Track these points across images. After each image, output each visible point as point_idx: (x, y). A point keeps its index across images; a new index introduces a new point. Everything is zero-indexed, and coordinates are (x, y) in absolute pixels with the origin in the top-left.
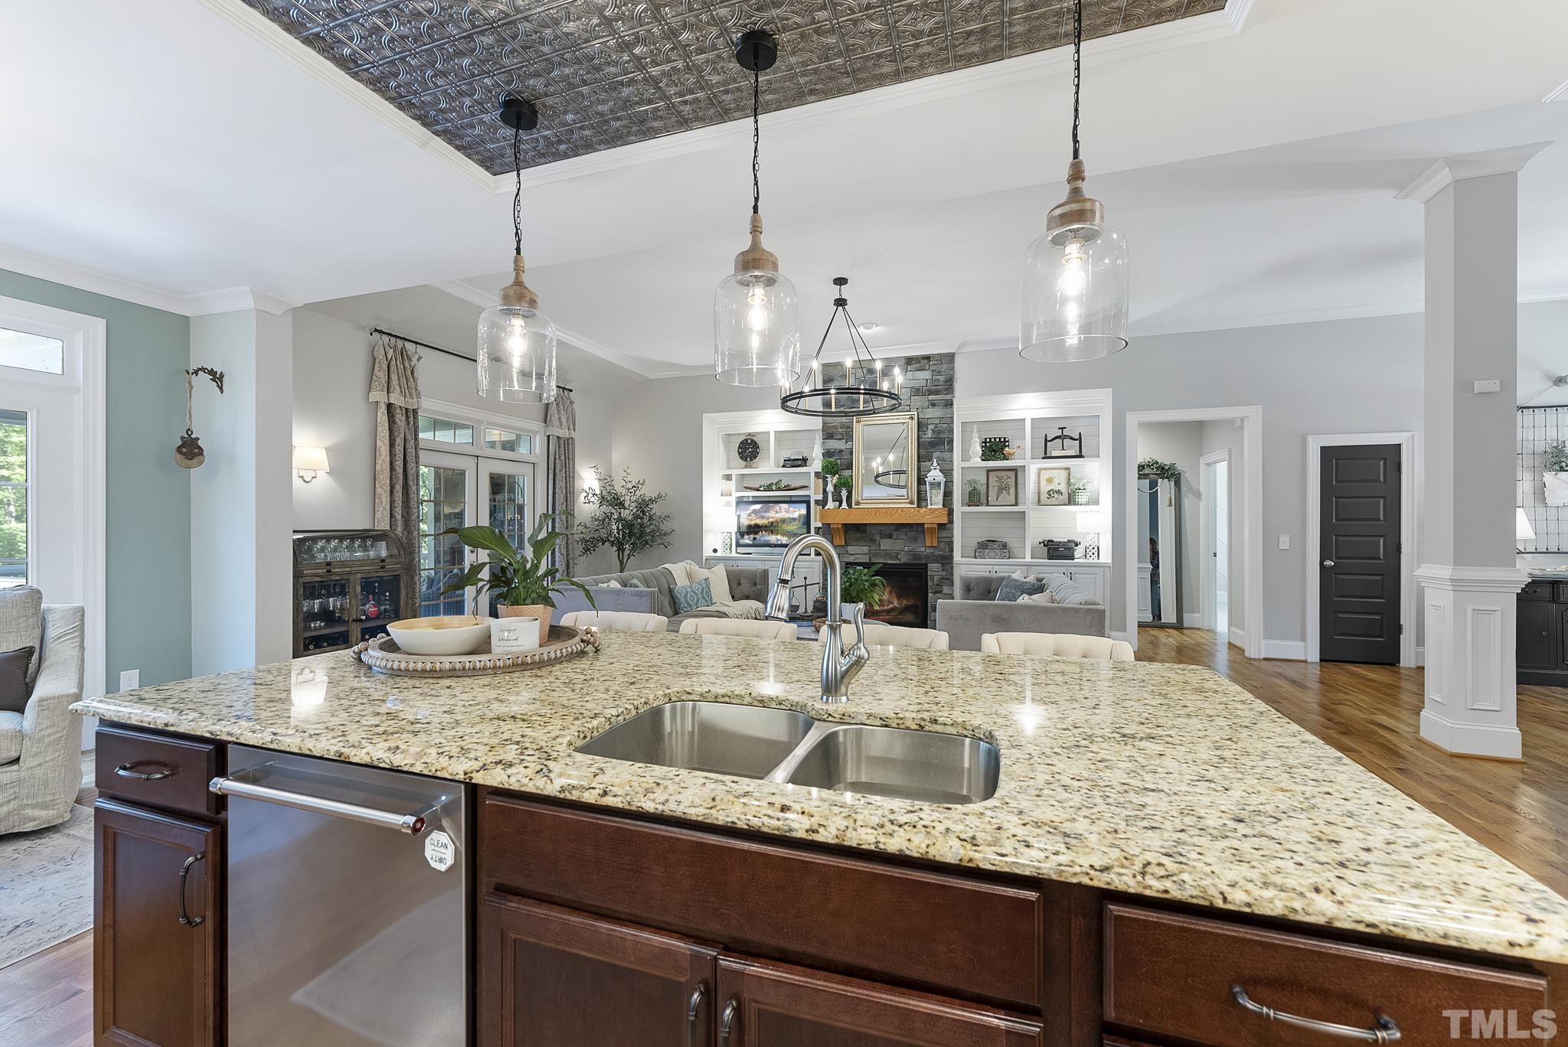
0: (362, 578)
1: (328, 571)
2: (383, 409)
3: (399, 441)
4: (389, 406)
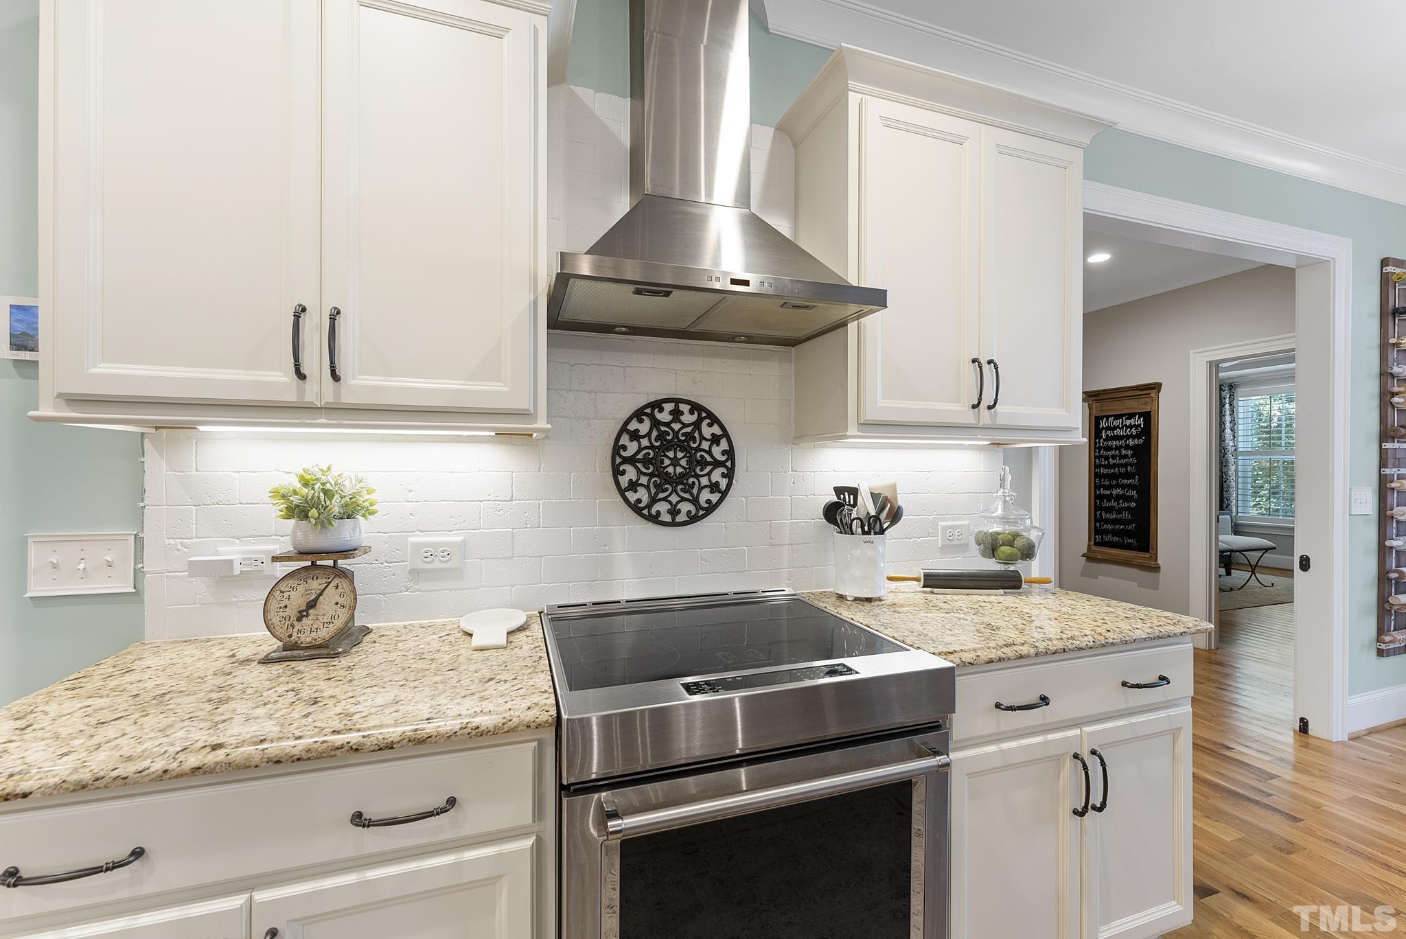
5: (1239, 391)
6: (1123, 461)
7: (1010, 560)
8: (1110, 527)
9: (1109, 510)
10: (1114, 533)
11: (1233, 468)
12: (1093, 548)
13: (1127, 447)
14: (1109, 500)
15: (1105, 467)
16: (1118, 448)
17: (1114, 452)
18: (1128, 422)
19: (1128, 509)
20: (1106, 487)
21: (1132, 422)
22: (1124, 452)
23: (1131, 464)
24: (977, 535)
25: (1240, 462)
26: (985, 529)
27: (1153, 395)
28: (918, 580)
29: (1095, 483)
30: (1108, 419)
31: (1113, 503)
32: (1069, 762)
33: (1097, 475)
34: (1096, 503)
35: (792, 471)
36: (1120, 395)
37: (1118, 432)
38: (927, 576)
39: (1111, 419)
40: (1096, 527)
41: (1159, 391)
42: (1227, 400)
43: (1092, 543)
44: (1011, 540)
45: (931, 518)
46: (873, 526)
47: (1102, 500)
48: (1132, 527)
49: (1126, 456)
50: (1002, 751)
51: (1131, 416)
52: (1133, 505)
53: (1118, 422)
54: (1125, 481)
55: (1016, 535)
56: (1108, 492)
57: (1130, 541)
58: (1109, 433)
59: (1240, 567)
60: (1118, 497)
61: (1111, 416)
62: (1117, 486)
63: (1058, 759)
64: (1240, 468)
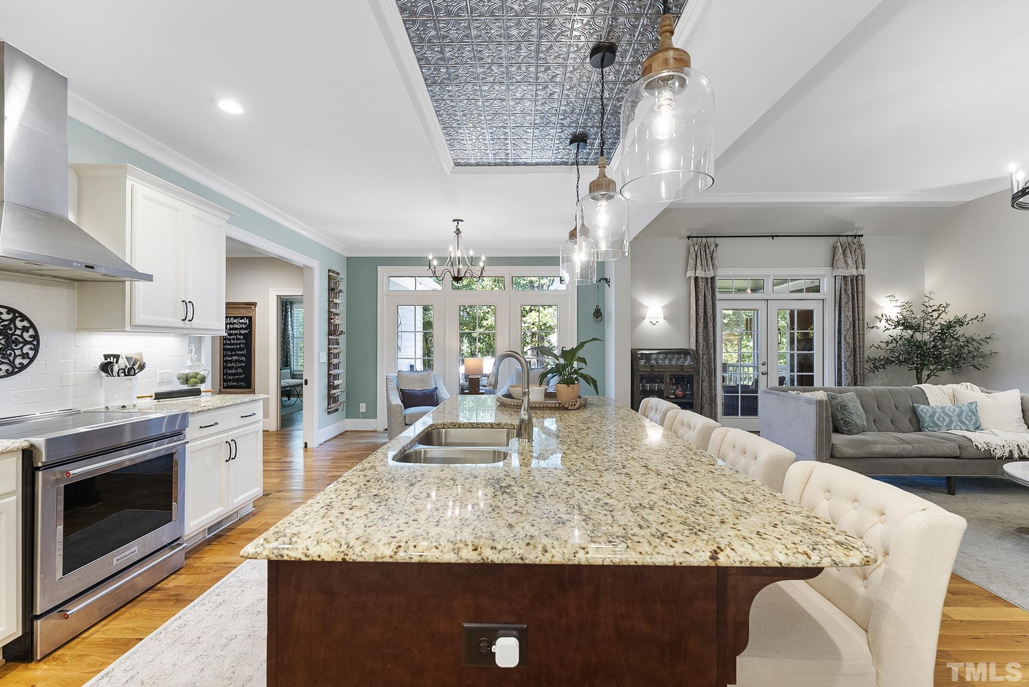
0: (670, 375)
1: (652, 370)
2: (693, 281)
3: (701, 298)
4: (696, 279)
5: (295, 305)
6: (238, 342)
7: (196, 383)
8: (231, 377)
9: (231, 368)
10: (234, 380)
11: (292, 345)
12: (222, 390)
13: (240, 334)
14: (231, 363)
15: (229, 345)
16: (236, 334)
17: (233, 337)
18: (241, 321)
19: (241, 367)
20: (229, 356)
21: (242, 321)
22: (239, 337)
23: (242, 343)
24: (178, 375)
25: (295, 342)
26: (183, 372)
27: (253, 308)
28: (151, 397)
29: (223, 354)
30: (230, 318)
31: (233, 364)
32: (224, 444)
33: (224, 349)
34: (224, 365)
35: (75, 346)
36: (236, 306)
37: (235, 326)
38: (156, 394)
39: (232, 319)
40: (224, 378)
41: (256, 307)
42: (289, 310)
43: (222, 387)
44: (195, 376)
45: (153, 369)
46: (129, 372)
47: (227, 363)
48: (243, 376)
49: (240, 339)
50: (202, 443)
51: (242, 318)
52: (244, 364)
53: (235, 321)
54: (239, 352)
55: (197, 374)
56: (231, 359)
57: (242, 384)
58: (231, 326)
59: (294, 396)
60: (236, 361)
61: (232, 317)
62: (235, 355)
63: (220, 444)
64: (295, 345)
